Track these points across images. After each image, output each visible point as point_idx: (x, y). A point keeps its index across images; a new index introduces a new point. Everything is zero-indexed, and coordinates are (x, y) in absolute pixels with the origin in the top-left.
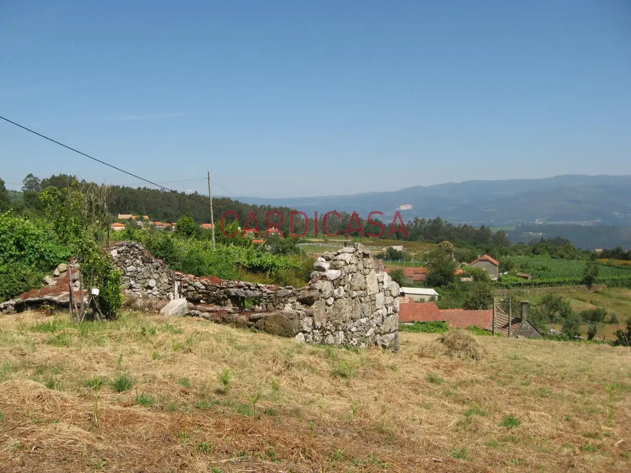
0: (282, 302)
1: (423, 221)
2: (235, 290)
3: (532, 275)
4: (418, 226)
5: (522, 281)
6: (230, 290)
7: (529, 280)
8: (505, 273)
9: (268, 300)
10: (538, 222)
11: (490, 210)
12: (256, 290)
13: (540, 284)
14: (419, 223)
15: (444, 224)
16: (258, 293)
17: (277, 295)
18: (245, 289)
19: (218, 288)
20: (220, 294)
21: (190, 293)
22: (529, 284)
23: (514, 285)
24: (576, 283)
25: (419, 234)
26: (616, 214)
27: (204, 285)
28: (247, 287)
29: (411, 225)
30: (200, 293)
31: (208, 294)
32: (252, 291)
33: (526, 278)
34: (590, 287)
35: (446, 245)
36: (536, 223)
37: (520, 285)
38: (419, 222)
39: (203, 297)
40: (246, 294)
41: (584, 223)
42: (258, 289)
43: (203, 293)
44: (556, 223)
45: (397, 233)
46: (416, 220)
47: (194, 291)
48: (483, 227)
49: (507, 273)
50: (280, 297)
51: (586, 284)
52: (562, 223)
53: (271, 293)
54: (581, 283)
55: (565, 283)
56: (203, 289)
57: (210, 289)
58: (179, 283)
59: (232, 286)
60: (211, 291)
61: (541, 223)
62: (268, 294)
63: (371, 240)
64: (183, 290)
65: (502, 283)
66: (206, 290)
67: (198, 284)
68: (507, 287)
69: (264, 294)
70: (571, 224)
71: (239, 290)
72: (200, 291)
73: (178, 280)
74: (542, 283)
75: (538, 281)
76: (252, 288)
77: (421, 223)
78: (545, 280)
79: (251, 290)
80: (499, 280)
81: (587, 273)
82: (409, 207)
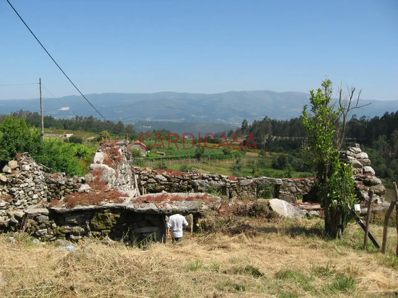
0: (245, 190)
1: (81, 118)
2: (200, 181)
3: (166, 153)
4: (78, 121)
5: (161, 156)
6: (195, 181)
7: (165, 156)
8: (148, 152)
9: (232, 189)
10: (148, 119)
11: (119, 111)
12: (220, 180)
13: (171, 158)
14: (79, 120)
15: (95, 120)
16: (222, 183)
17: (241, 184)
18: (209, 180)
19: (181, 179)
20: (184, 185)
21: (150, 185)
22: (165, 158)
23: (156, 159)
24: (192, 157)
25: (79, 126)
26: (193, 116)
27: (166, 177)
28: (211, 179)
29: (74, 120)
30: (162, 185)
31: (171, 185)
32: (216, 182)
33: (163, 155)
34: (199, 160)
35: (104, 134)
36: (147, 120)
37: (159, 159)
38: (78, 118)
39: (166, 188)
40: (210, 184)
41: (175, 121)
42: (221, 180)
43: (165, 184)
44: (159, 120)
45: (64, 125)
46: (77, 117)
47: (155, 183)
48: (120, 122)
49: (149, 151)
50: (244, 186)
51: (197, 158)
52: (162, 120)
53: (234, 183)
54: (194, 158)
55: (185, 157)
56: (165, 181)
57: (173, 181)
58: (137, 176)
59: (196, 178)
60: (174, 182)
61: (150, 120)
62: (231, 183)
63: (51, 130)
64: (143, 183)
65: (150, 158)
66: (168, 182)
67: (159, 176)
68: (152, 160)
69: (228, 184)
70: (167, 121)
71: (203, 181)
72: (163, 182)
73: (137, 174)
74: (172, 158)
75: (170, 156)
76: (216, 179)
77: (80, 119)
78: (174, 156)
79: (215, 180)
80: (147, 156)
81: (197, 151)
82: (67, 108)
